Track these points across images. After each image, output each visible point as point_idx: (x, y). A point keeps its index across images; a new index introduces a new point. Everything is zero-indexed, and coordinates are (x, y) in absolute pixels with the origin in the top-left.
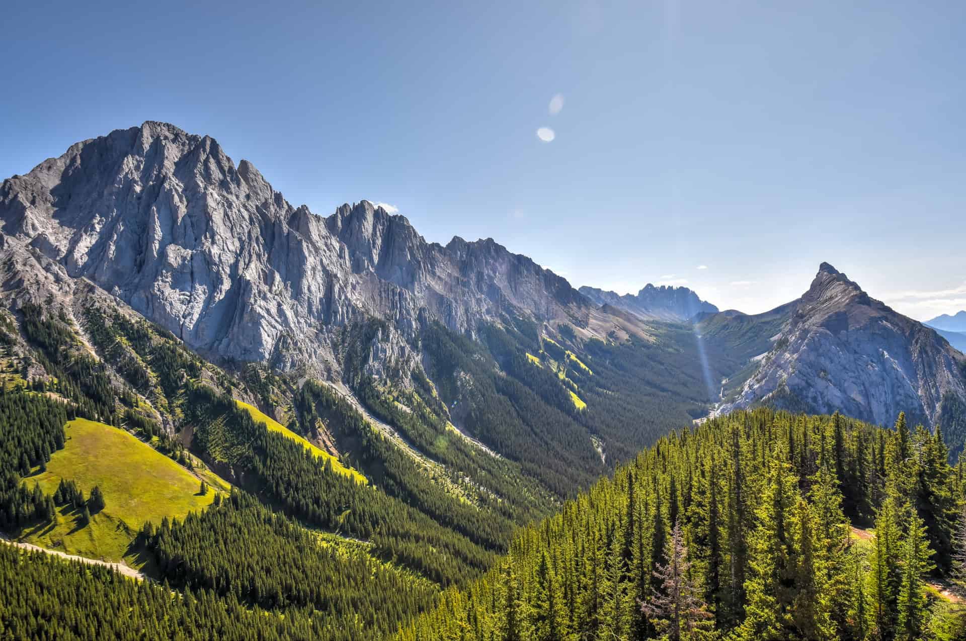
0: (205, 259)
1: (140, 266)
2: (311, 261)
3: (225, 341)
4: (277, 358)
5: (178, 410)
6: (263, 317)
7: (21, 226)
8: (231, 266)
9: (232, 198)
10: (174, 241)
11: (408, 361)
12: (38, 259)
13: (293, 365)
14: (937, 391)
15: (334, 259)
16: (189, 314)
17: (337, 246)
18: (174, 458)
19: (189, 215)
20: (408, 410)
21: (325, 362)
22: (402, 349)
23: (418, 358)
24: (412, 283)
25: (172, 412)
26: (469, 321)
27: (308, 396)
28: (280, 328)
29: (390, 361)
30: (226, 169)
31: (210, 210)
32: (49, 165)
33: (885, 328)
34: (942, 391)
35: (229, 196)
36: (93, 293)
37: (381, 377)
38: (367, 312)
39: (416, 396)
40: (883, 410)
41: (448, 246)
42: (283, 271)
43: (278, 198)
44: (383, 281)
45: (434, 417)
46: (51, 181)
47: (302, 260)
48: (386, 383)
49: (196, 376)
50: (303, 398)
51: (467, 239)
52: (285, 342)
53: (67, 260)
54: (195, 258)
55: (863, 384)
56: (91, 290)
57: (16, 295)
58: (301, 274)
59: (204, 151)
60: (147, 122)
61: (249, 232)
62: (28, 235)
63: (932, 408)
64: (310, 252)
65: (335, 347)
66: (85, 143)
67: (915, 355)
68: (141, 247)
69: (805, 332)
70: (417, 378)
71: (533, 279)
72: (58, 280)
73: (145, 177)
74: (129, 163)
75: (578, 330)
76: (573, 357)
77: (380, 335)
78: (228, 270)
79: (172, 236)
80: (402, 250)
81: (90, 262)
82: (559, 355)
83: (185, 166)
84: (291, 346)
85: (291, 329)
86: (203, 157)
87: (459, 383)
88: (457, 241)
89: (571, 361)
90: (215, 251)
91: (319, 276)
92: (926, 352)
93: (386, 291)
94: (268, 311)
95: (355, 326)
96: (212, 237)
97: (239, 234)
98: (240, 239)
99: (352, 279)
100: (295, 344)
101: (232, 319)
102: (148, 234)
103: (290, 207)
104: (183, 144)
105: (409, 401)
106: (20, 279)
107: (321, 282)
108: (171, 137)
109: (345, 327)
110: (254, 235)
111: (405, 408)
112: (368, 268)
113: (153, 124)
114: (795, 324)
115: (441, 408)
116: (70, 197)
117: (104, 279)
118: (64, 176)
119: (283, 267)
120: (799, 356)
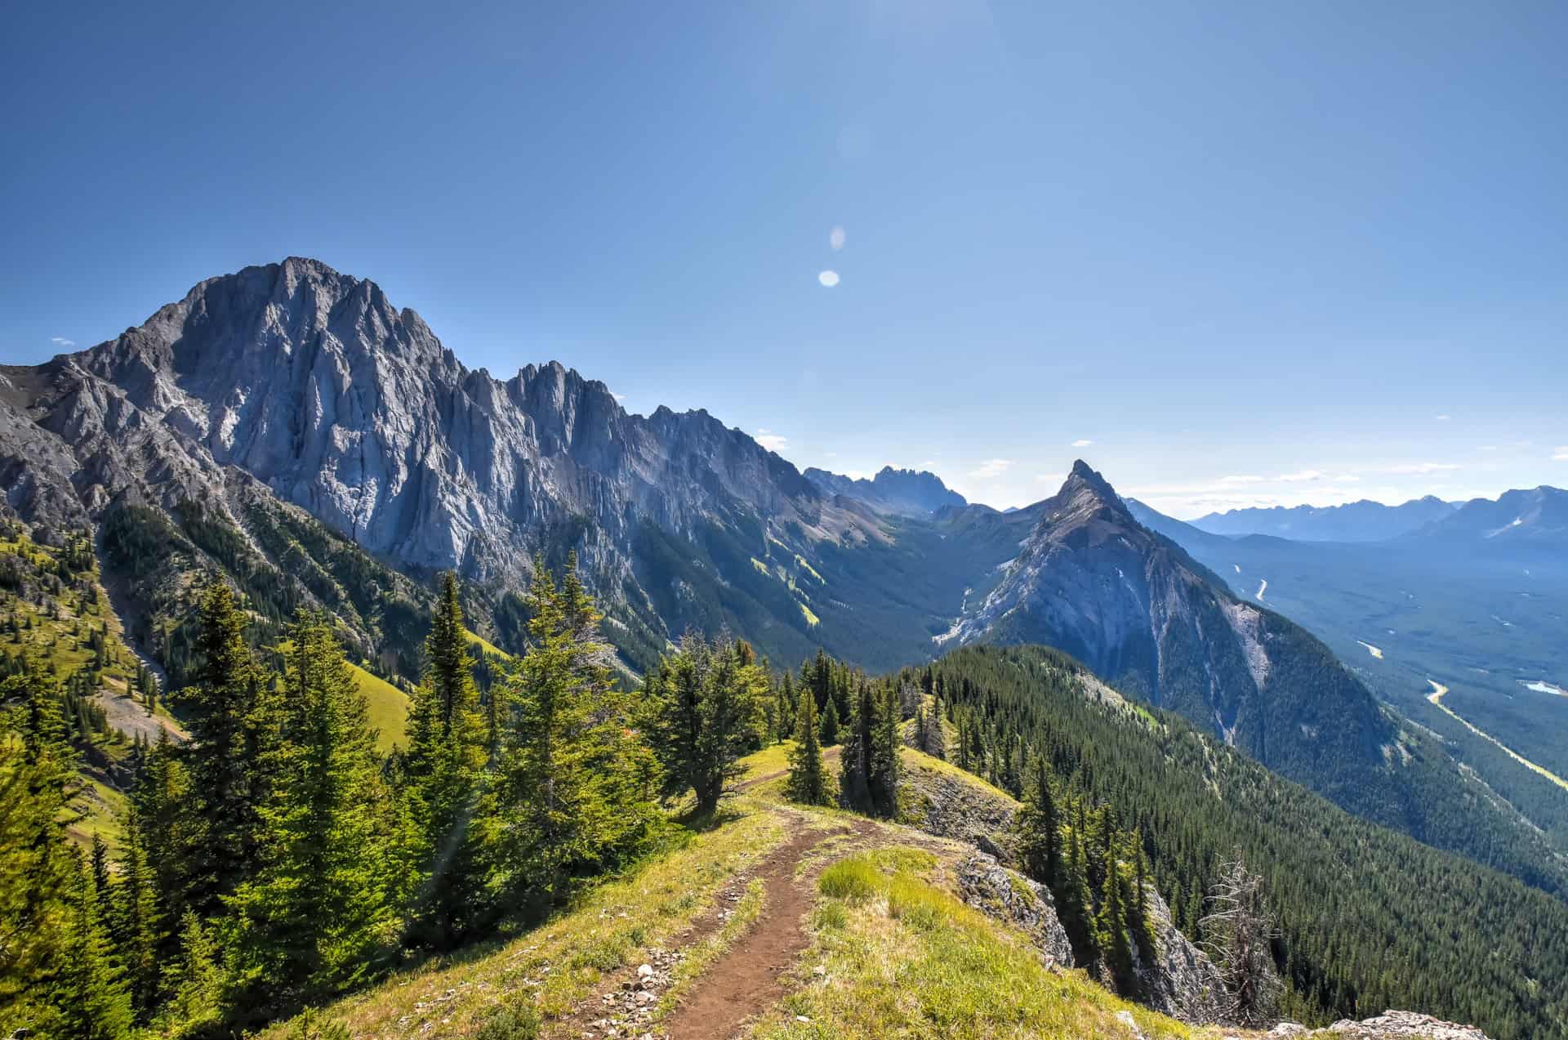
0: (377, 442)
1: (298, 448)
2: (499, 443)
3: (407, 545)
4: (470, 566)
5: (376, 629)
6: (453, 516)
7: (150, 397)
8: (406, 450)
9: (402, 362)
10: (338, 420)
11: (618, 568)
12: (180, 441)
13: (489, 574)
14: (1165, 613)
15: (521, 438)
16: (362, 510)
17: (522, 418)
18: (391, 682)
19: (355, 385)
20: (624, 627)
21: (523, 569)
22: (611, 554)
23: (628, 564)
24: (615, 468)
25: (370, 631)
26: (683, 518)
27: (510, 610)
28: (470, 527)
29: (599, 569)
30: (392, 323)
31: (381, 380)
32: (168, 312)
33: (1123, 545)
34: (1169, 613)
35: (398, 360)
36: (251, 485)
37: (590, 589)
38: (565, 505)
39: (630, 610)
40: (1114, 630)
41: (652, 417)
42: (466, 456)
43: (448, 356)
44: (581, 467)
45: (652, 634)
46: (172, 333)
47: (490, 441)
48: (596, 595)
49: (390, 589)
50: (506, 612)
51: (675, 410)
52: (477, 545)
53: (212, 441)
54: (365, 440)
55: (1098, 603)
56: (247, 481)
57: (167, 489)
58: (488, 460)
59: (365, 300)
60: (290, 258)
61: (425, 407)
62: (159, 409)
63: (1159, 629)
64: (497, 431)
65: (532, 550)
66: (209, 282)
67: (1149, 575)
68: (297, 425)
69: (1048, 545)
70: (629, 589)
71: (755, 464)
72: (205, 468)
73: (293, 330)
74: (273, 313)
75: (808, 529)
76: (803, 563)
77: (586, 536)
78: (403, 455)
79: (338, 415)
80: (603, 428)
81: (239, 444)
82: (787, 560)
83: (341, 317)
84: (485, 550)
85: (482, 528)
86: (364, 308)
87: (678, 595)
88: (663, 412)
89: (801, 567)
90: (389, 431)
91: (508, 460)
92: (1159, 573)
93: (586, 480)
94: (457, 508)
95: (555, 525)
96: (384, 414)
97: (413, 409)
98: (414, 416)
99: (543, 463)
100: (489, 547)
101: (414, 517)
102: (306, 408)
103: (463, 369)
104: (335, 288)
105: (624, 617)
106: (168, 468)
107: (510, 469)
108: (320, 278)
109: (543, 526)
110: (430, 410)
111: (620, 625)
112: (561, 450)
113: (298, 261)
114: (1040, 533)
115: (659, 624)
116: (198, 355)
117: (257, 465)
118: (187, 327)
119: (465, 450)
120: (1040, 572)
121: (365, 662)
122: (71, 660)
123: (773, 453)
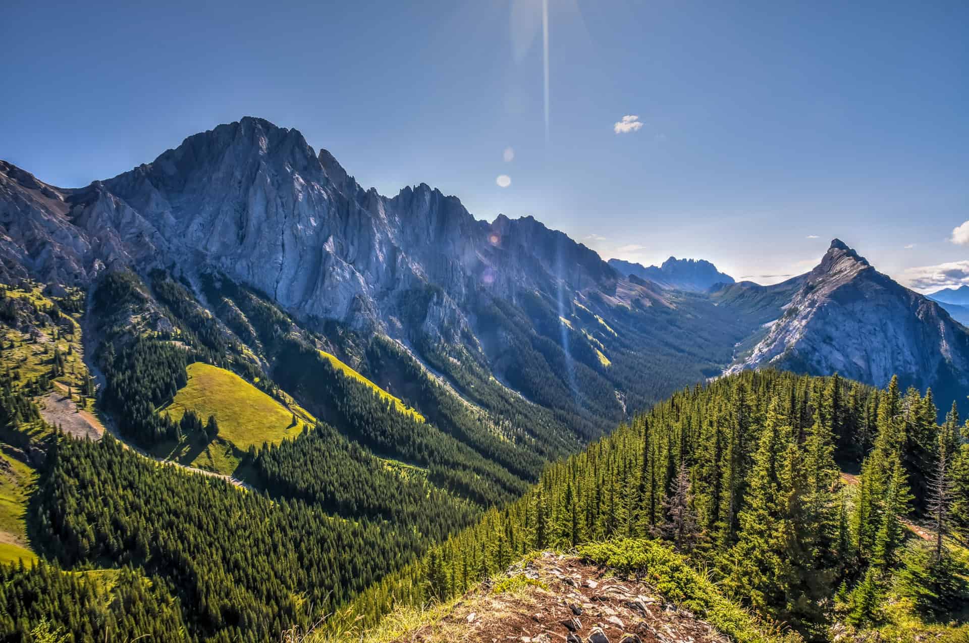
0: (293, 233)
1: (242, 239)
2: (378, 236)
3: (310, 302)
4: (351, 317)
5: (274, 358)
6: (340, 282)
10: (268, 219)
11: (457, 322)
13: (364, 323)
16: (281, 279)
17: (400, 222)
18: (270, 394)
19: (279, 196)
20: (459, 363)
22: (454, 311)
23: (467, 319)
24: (463, 254)
26: (510, 288)
27: (377, 349)
28: (354, 291)
29: (443, 321)
30: (309, 157)
31: (296, 192)
32: (169, 155)
37: (435, 334)
38: (425, 279)
39: (465, 351)
40: (882, 374)
41: (494, 222)
43: (351, 181)
45: (480, 369)
47: (372, 235)
48: (440, 339)
49: (287, 330)
51: (511, 217)
52: (358, 303)
54: (285, 232)
55: (865, 350)
58: (371, 247)
59: (292, 142)
60: (245, 118)
61: (328, 211)
64: (377, 228)
65: (398, 308)
68: (242, 223)
69: (814, 302)
70: (466, 337)
75: (606, 298)
76: (601, 321)
77: (435, 299)
79: (266, 215)
80: (454, 226)
81: (203, 236)
82: (588, 319)
83: (276, 154)
84: (363, 307)
85: (362, 292)
86: (290, 147)
87: (501, 341)
88: (502, 218)
89: (599, 324)
90: (301, 226)
91: (385, 247)
93: (441, 262)
94: (344, 277)
95: (415, 290)
96: (299, 215)
97: (319, 212)
98: (320, 217)
100: (366, 305)
101: (315, 284)
102: (248, 212)
103: (361, 189)
104: (273, 136)
105: (459, 356)
107: (386, 253)
108: (263, 129)
109: (407, 292)
110: (332, 213)
111: (455, 361)
112: (426, 242)
113: (250, 120)
114: (805, 294)
115: (485, 361)
117: (213, 249)
118: (180, 164)
119: (356, 243)
121: (257, 380)
122: (35, 370)
123: (581, 244)
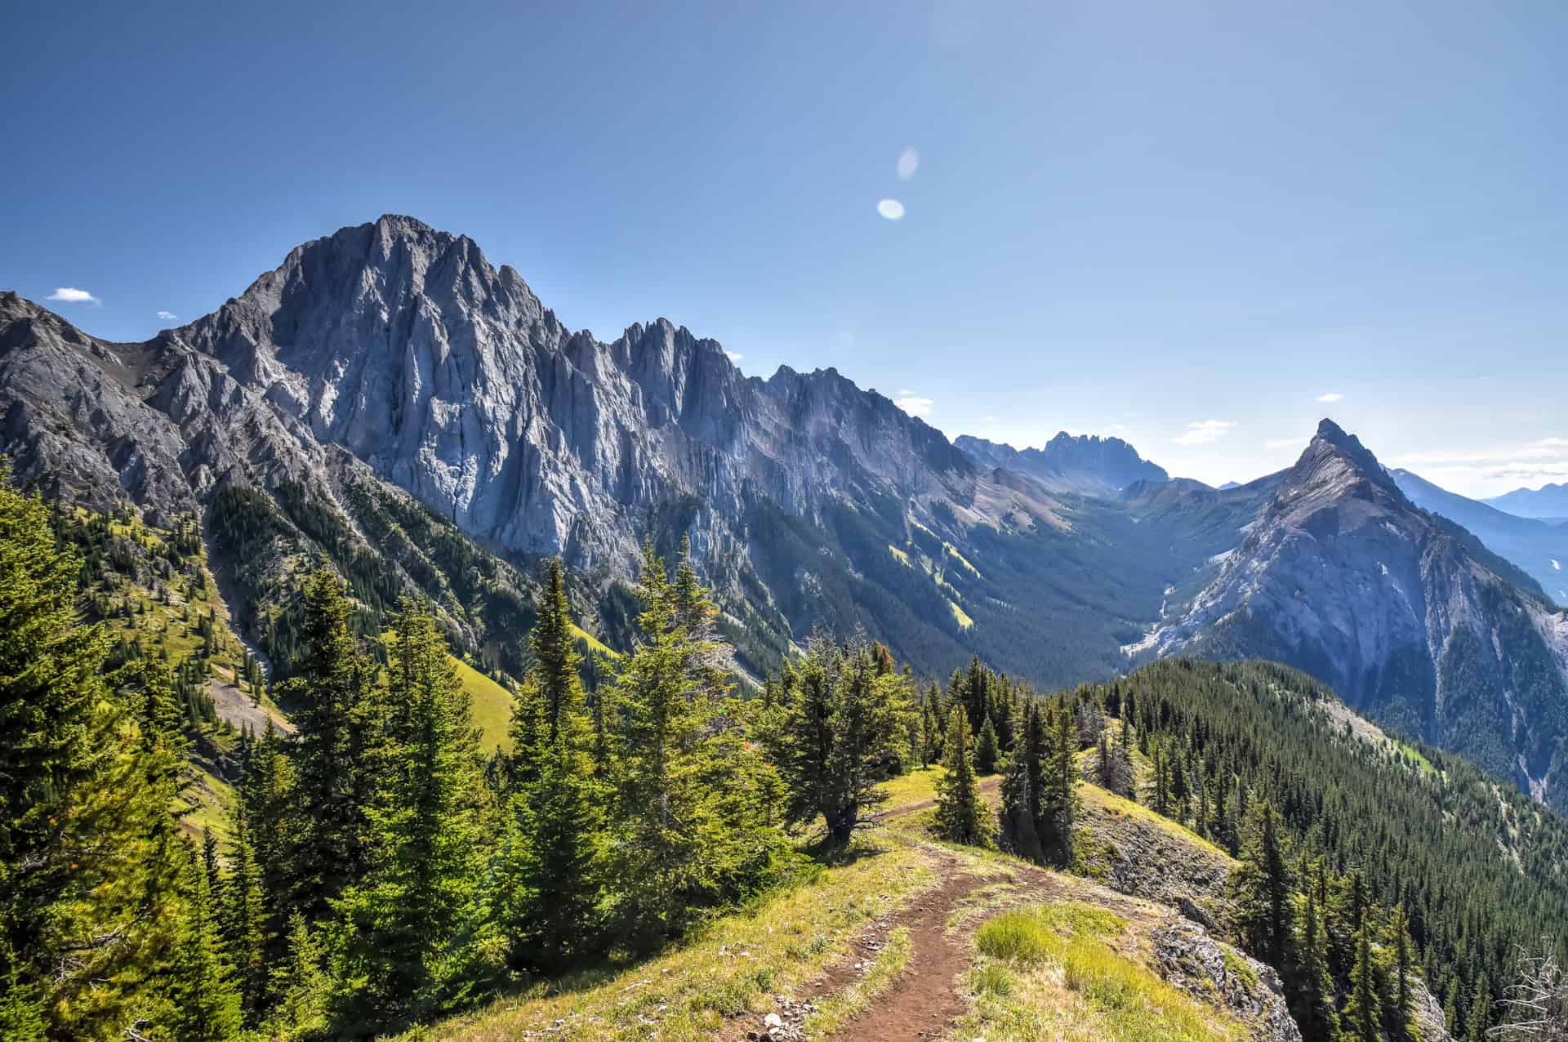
0: (477, 415)
1: (397, 424)
2: (603, 414)
3: (509, 527)
4: (574, 552)
5: (478, 620)
6: (556, 496)
7: (251, 371)
8: (507, 425)
9: (501, 326)
10: (437, 392)
11: (733, 557)
12: (281, 418)
13: (594, 561)
14: (1447, 622)
15: (626, 407)
16: (463, 491)
17: (628, 386)
18: (493, 678)
19: (453, 354)
20: (740, 624)
21: (630, 556)
22: (726, 539)
23: (745, 551)
24: (731, 440)
25: (471, 622)
26: (808, 498)
27: (617, 602)
28: (574, 509)
29: (713, 557)
30: (490, 283)
31: (480, 347)
32: (266, 281)
33: (1388, 534)
34: (1454, 622)
35: (497, 324)
36: (351, 464)
37: (703, 579)
38: (674, 483)
39: (748, 605)
40: (1373, 644)
41: (771, 379)
42: (569, 429)
43: (549, 317)
44: (692, 439)
45: (773, 634)
46: (270, 303)
47: (594, 412)
48: (710, 586)
49: (492, 577)
50: (612, 604)
51: (800, 369)
52: (582, 530)
53: (312, 418)
54: (464, 412)
55: (1351, 609)
56: (348, 460)
57: (270, 469)
58: (592, 433)
59: (462, 258)
60: (385, 217)
61: (525, 375)
62: (260, 384)
63: (1439, 644)
64: (601, 401)
65: (640, 536)
66: (305, 247)
67: (1424, 572)
68: (396, 398)
69: (1280, 533)
70: (746, 580)
71: (895, 433)
72: (306, 446)
73: (390, 293)
74: (369, 277)
75: (960, 511)
76: (953, 552)
77: (698, 519)
78: (503, 430)
79: (437, 387)
80: (716, 393)
81: (339, 421)
82: (933, 549)
83: (439, 276)
84: (590, 535)
85: (585, 509)
86: (461, 268)
87: (803, 588)
88: (785, 372)
89: (951, 557)
90: (488, 404)
91: (614, 432)
92: (1439, 568)
93: (698, 454)
94: (560, 487)
95: (664, 506)
96: (484, 384)
97: (513, 378)
98: (514, 385)
99: (651, 436)
100: (594, 532)
101: (516, 498)
102: (404, 380)
103: (565, 331)
104: (431, 247)
105: (740, 612)
106: (270, 447)
107: (615, 443)
108: (415, 236)
109: (651, 508)
110: (530, 379)
111: (736, 621)
112: (671, 420)
113: (393, 219)
114: (1271, 515)
115: (780, 621)
116: (296, 326)
117: (357, 443)
118: (285, 297)
119: (568, 424)
120: (1270, 566)
121: (467, 655)
122: (182, 647)
123: (916, 418)
